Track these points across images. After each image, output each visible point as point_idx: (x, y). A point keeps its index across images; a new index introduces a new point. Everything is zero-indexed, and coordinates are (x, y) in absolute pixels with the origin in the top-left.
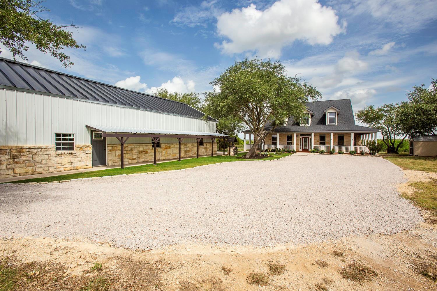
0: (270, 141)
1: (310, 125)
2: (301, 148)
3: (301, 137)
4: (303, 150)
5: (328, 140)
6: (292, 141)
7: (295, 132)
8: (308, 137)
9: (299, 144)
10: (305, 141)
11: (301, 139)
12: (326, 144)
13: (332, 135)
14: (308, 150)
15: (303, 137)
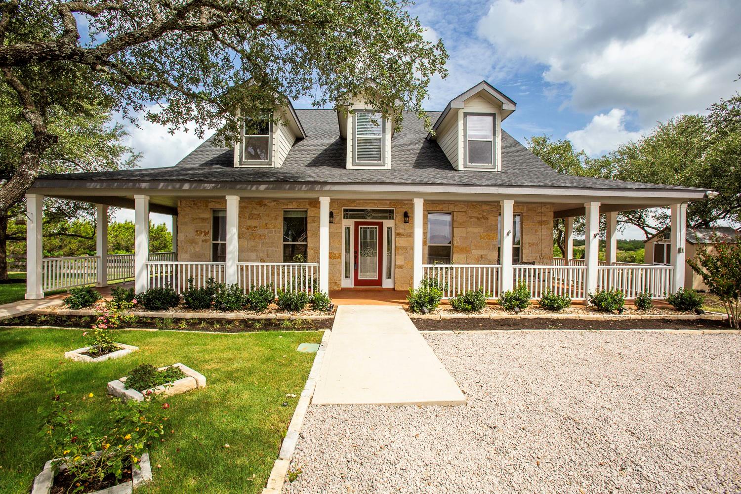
0: (205, 241)
1: (388, 166)
2: (347, 277)
3: (350, 223)
4: (357, 282)
5: (461, 237)
6: (310, 243)
7: (327, 188)
8: (381, 225)
9: (340, 257)
10: (368, 240)
11: (348, 229)
12: (455, 257)
13: (508, 208)
14: (379, 282)
15: (357, 224)
